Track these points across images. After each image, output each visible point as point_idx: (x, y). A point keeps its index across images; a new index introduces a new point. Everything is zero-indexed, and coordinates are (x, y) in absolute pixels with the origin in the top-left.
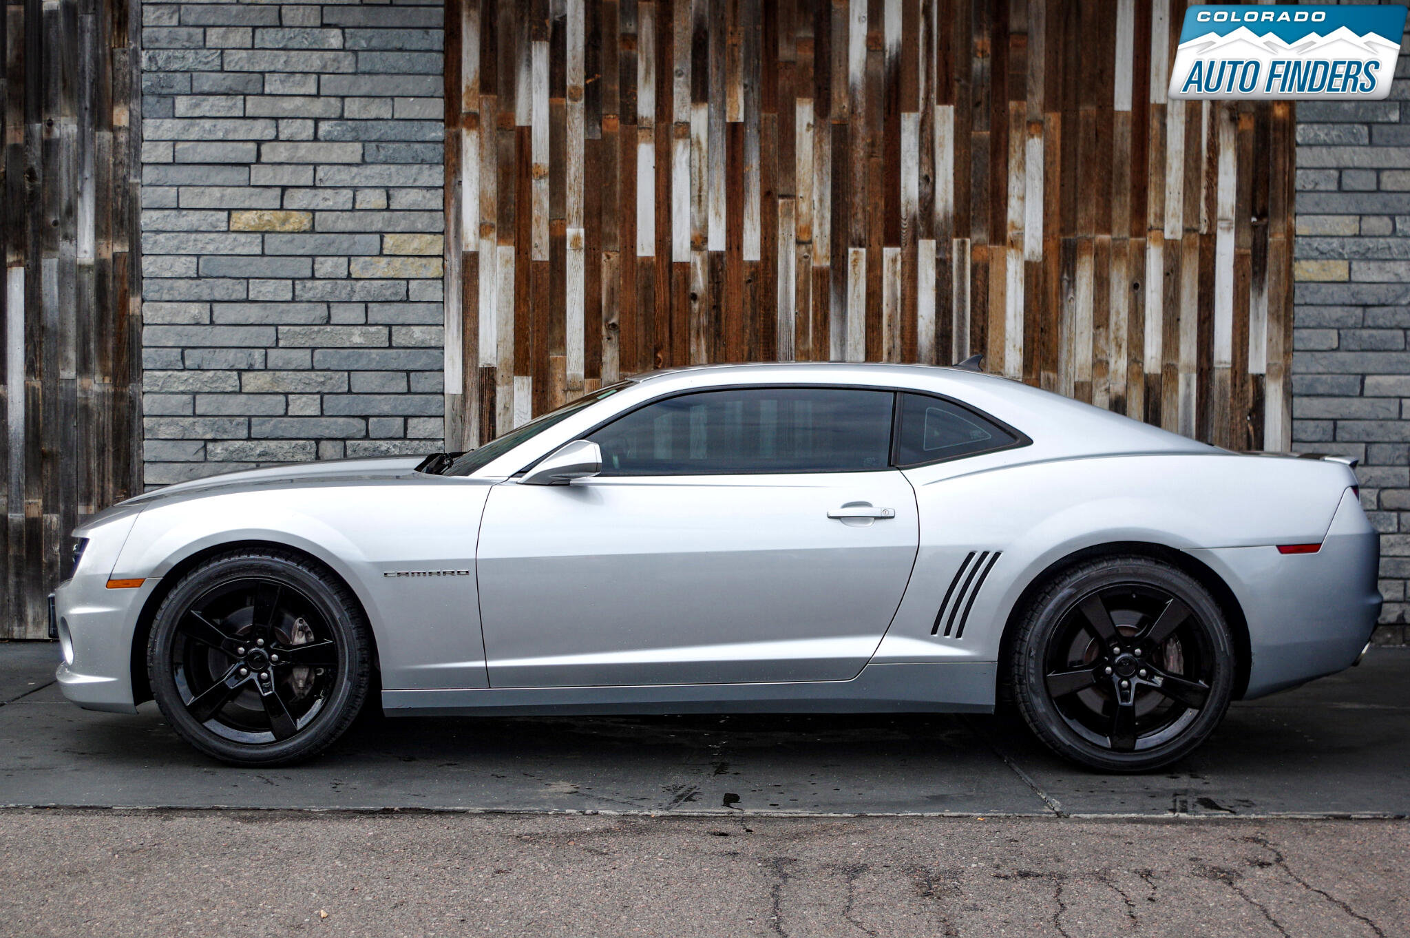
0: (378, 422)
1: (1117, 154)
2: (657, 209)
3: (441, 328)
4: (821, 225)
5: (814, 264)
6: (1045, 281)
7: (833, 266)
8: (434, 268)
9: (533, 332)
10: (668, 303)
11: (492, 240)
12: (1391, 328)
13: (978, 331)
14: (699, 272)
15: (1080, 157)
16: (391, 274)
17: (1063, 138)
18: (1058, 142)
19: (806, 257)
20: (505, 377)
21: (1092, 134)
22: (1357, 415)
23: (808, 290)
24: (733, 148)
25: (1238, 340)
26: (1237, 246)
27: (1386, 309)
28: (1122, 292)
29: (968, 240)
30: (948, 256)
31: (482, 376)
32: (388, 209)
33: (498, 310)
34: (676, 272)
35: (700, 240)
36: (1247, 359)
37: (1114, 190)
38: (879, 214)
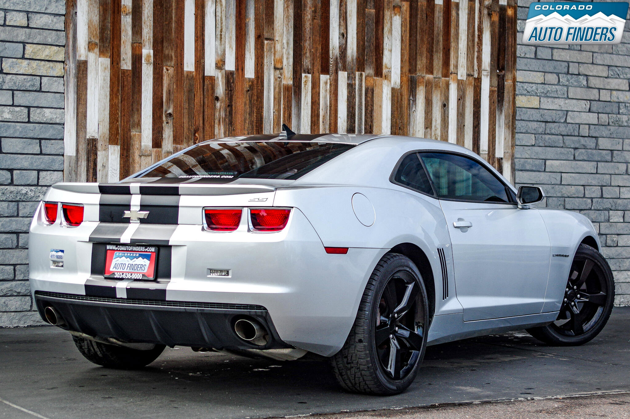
0: (20, 173)
1: (436, 29)
2: (196, 41)
3: (62, 110)
4: (288, 58)
5: (284, 82)
6: (401, 100)
7: (294, 84)
8: (58, 69)
9: (121, 116)
10: (202, 102)
11: (96, 54)
12: (557, 135)
13: (368, 127)
14: (220, 83)
15: (418, 29)
16: (30, 72)
17: (411, 17)
18: (408, 19)
19: (279, 78)
20: (104, 145)
21: (425, 16)
22: (542, 182)
23: (281, 98)
24: (240, 6)
25: (491, 138)
26: (491, 86)
27: (555, 124)
28: (438, 108)
29: (363, 73)
30: (354, 82)
31: (88, 144)
32: (28, 27)
33: (99, 100)
34: (207, 82)
35: (221, 63)
36: (495, 149)
37: (434, 50)
38: (318, 55)
